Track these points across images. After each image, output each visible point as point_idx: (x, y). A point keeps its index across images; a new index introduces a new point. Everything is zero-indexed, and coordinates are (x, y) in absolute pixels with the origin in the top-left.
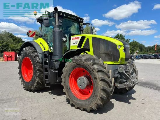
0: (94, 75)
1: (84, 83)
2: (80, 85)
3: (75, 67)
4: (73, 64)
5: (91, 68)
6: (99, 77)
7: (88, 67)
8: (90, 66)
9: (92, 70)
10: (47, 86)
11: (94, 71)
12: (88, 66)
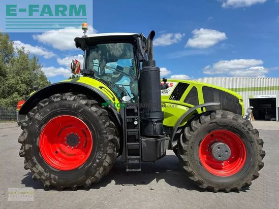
0: (251, 138)
1: (227, 151)
2: (220, 156)
3: (212, 130)
4: (210, 125)
5: (245, 130)
6: (258, 140)
7: (240, 128)
8: (243, 126)
9: (247, 131)
10: (131, 170)
11: (250, 132)
12: (240, 126)
